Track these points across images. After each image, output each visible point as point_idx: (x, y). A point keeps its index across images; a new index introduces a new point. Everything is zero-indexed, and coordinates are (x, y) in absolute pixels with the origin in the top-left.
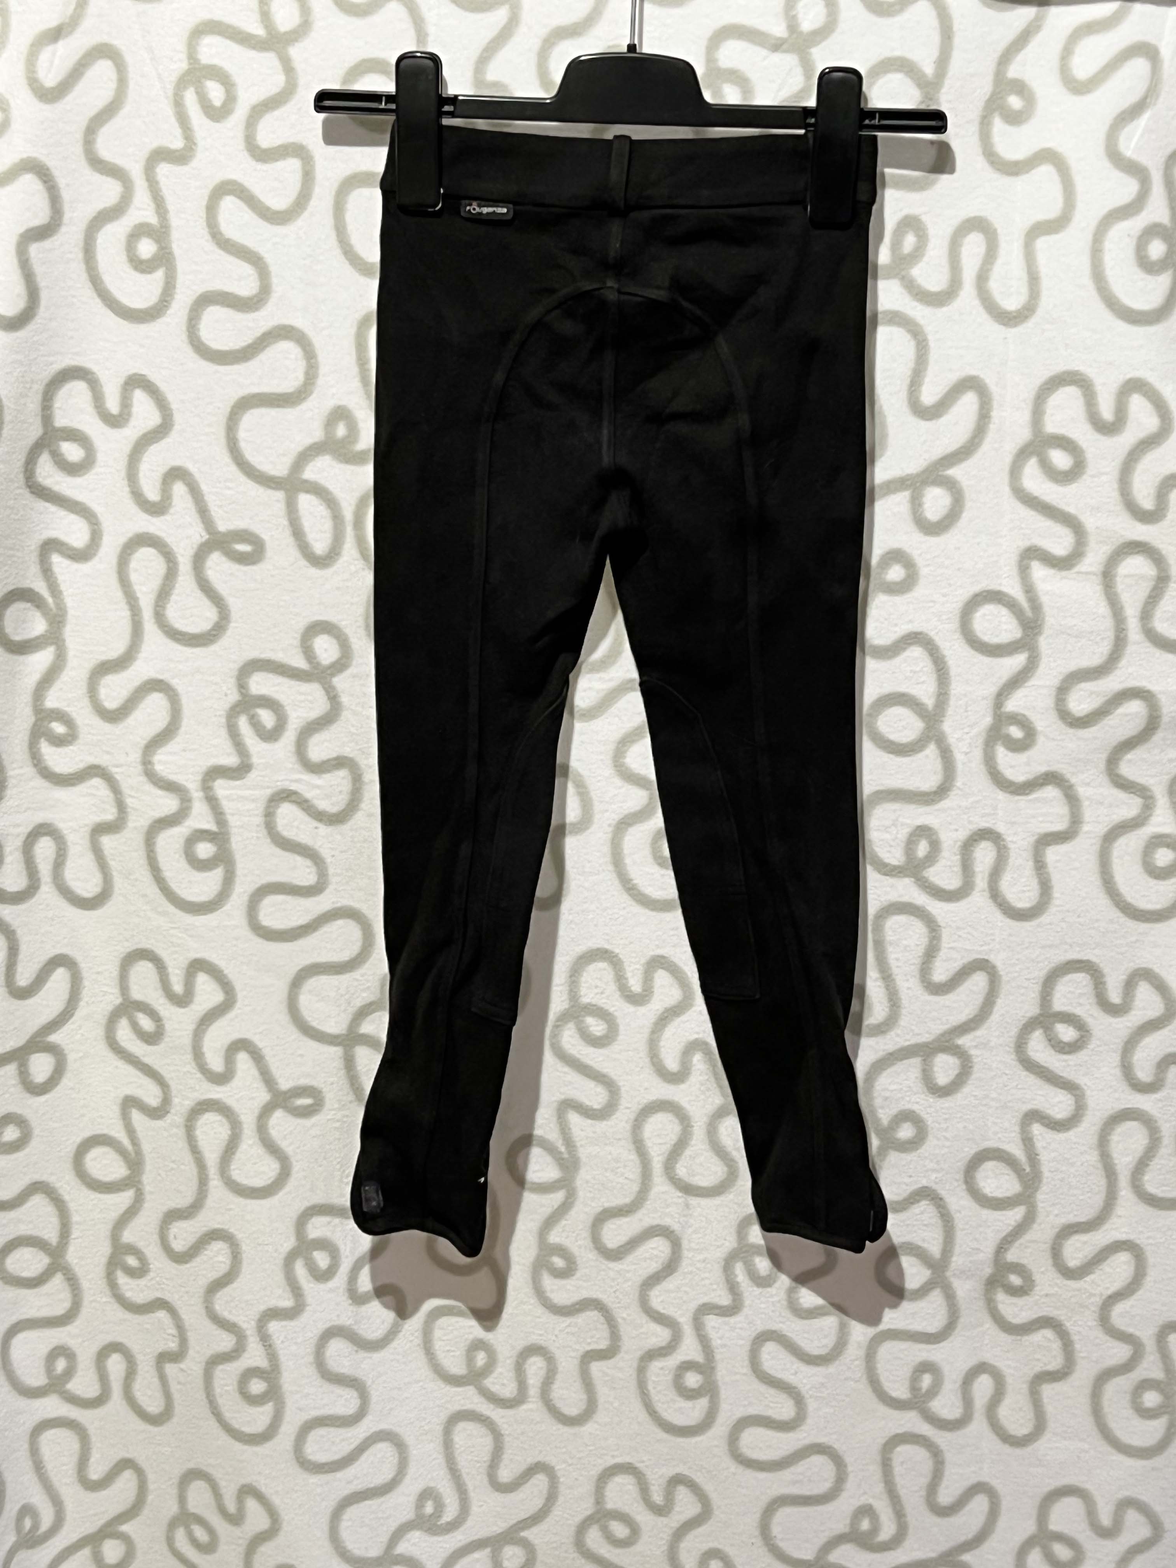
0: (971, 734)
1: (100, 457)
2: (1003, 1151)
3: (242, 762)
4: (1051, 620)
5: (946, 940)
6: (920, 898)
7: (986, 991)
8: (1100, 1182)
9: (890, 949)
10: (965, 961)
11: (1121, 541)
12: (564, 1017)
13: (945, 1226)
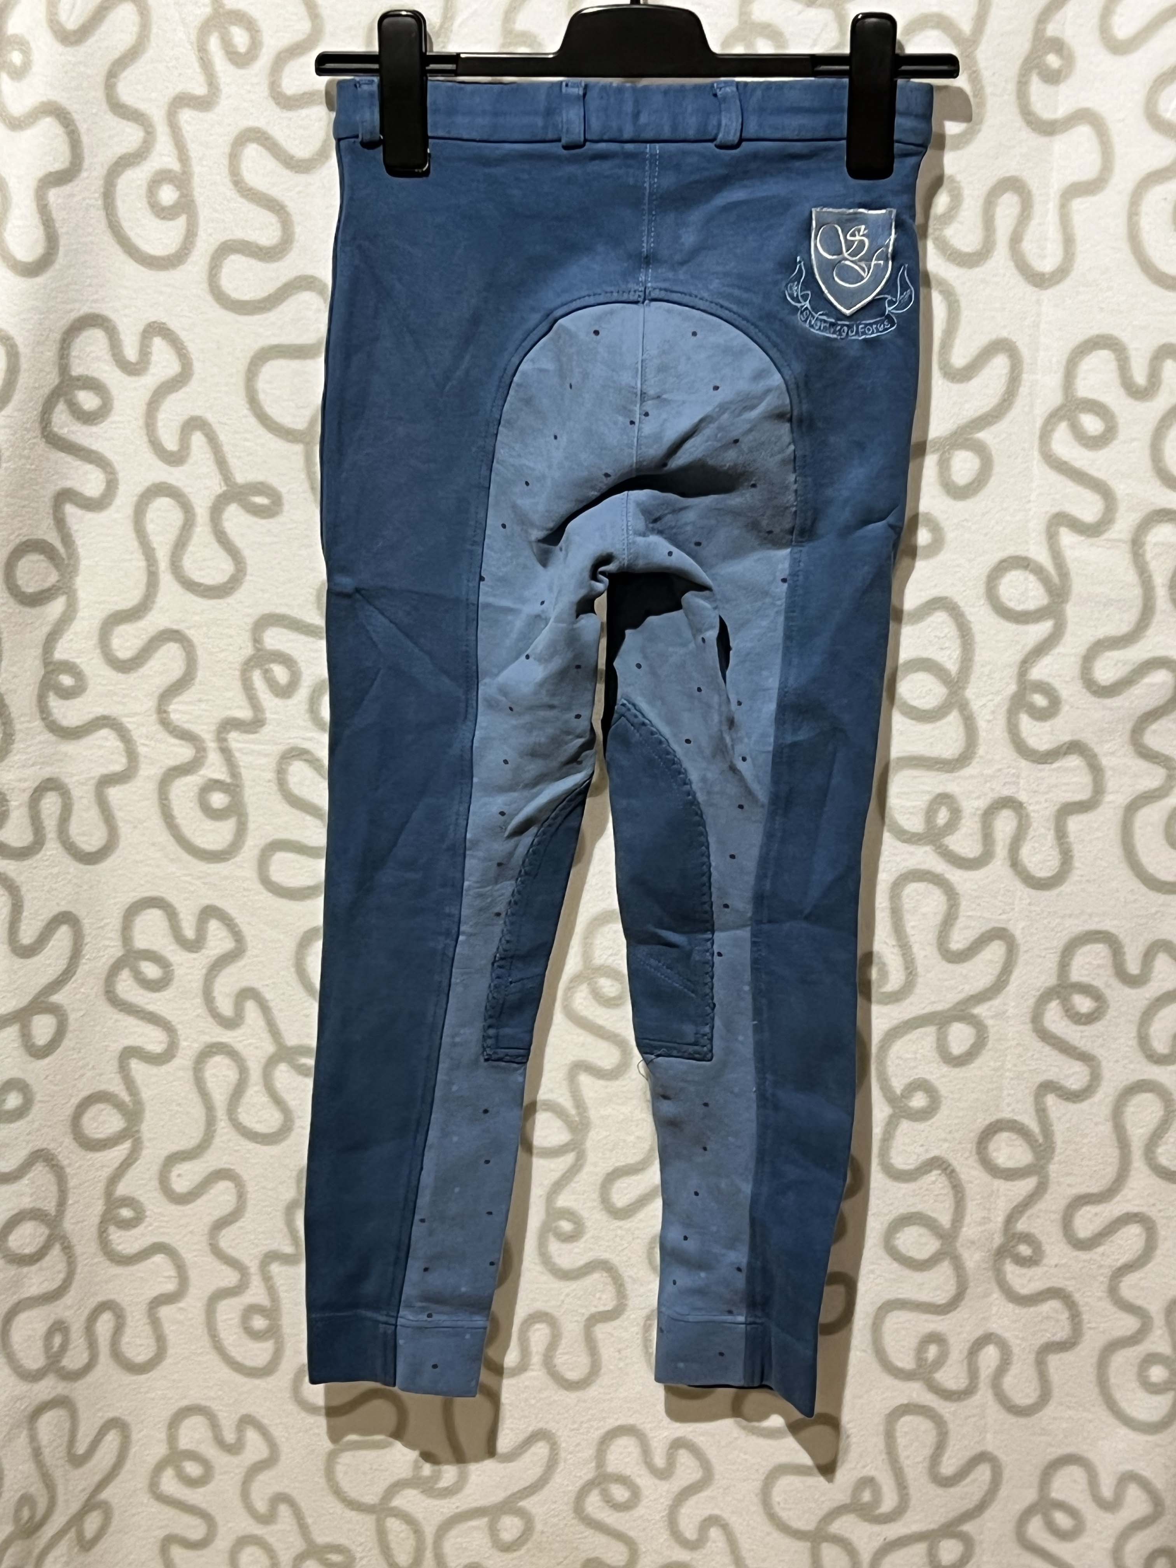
0: (995, 702)
1: (117, 404)
2: (1015, 1121)
3: (256, 716)
4: (1078, 586)
5: (965, 908)
6: (939, 866)
7: (1002, 960)
8: (1113, 1153)
9: (907, 917)
10: (983, 929)
11: (1152, 508)
12: (577, 979)
13: (955, 1196)
